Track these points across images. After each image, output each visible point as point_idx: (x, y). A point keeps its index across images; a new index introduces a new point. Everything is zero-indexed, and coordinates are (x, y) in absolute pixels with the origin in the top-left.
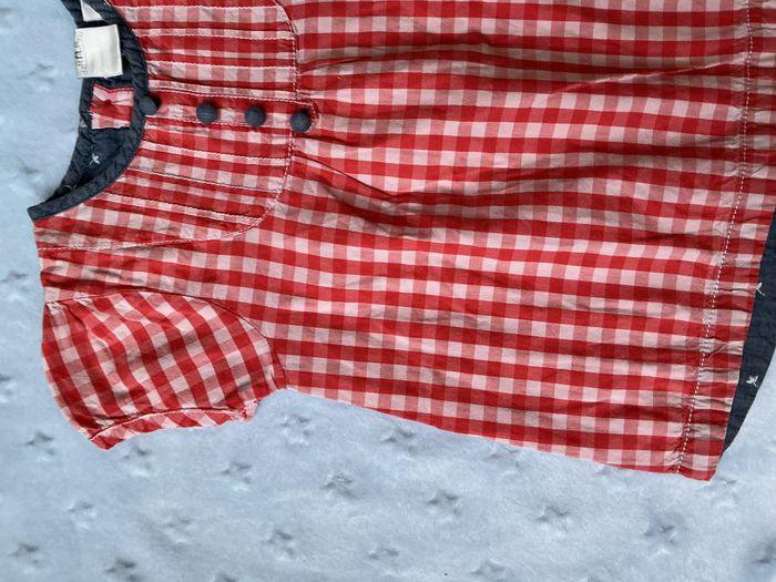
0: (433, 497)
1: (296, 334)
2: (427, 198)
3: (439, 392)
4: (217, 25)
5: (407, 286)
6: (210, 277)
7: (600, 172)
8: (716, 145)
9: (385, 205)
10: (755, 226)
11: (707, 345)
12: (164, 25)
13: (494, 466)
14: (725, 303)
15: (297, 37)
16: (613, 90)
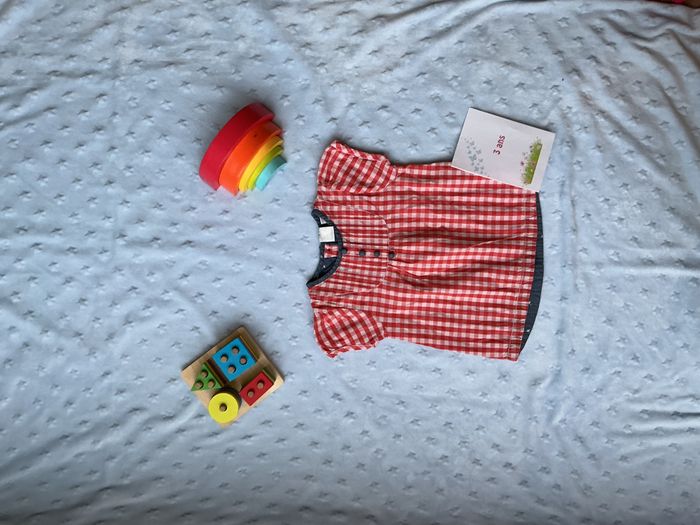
0: (434, 369)
1: (390, 320)
2: (430, 277)
3: (435, 337)
4: (364, 226)
5: (424, 305)
6: (362, 303)
7: (481, 270)
8: (516, 262)
9: (417, 280)
10: (528, 285)
11: (515, 320)
12: (347, 225)
13: (452, 359)
14: (519, 308)
15: (389, 229)
16: (485, 246)
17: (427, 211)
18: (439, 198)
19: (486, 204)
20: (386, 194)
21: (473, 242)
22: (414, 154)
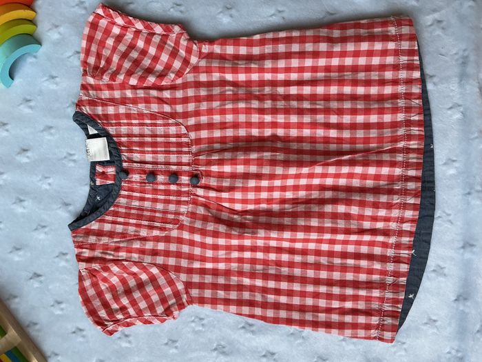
0: (264, 353)
1: (196, 278)
2: (255, 213)
3: (265, 305)
4: (154, 136)
5: (247, 255)
6: (155, 253)
7: (334, 201)
8: (390, 187)
9: (235, 217)
10: (410, 224)
11: (390, 280)
12: (129, 136)
13: (292, 339)
14: (397, 260)
15: (191, 140)
16: (339, 164)
17: (248, 111)
18: (267, 90)
19: (341, 97)
20: (185, 86)
21: (319, 158)
22: (226, 22)
